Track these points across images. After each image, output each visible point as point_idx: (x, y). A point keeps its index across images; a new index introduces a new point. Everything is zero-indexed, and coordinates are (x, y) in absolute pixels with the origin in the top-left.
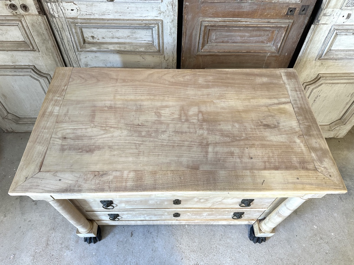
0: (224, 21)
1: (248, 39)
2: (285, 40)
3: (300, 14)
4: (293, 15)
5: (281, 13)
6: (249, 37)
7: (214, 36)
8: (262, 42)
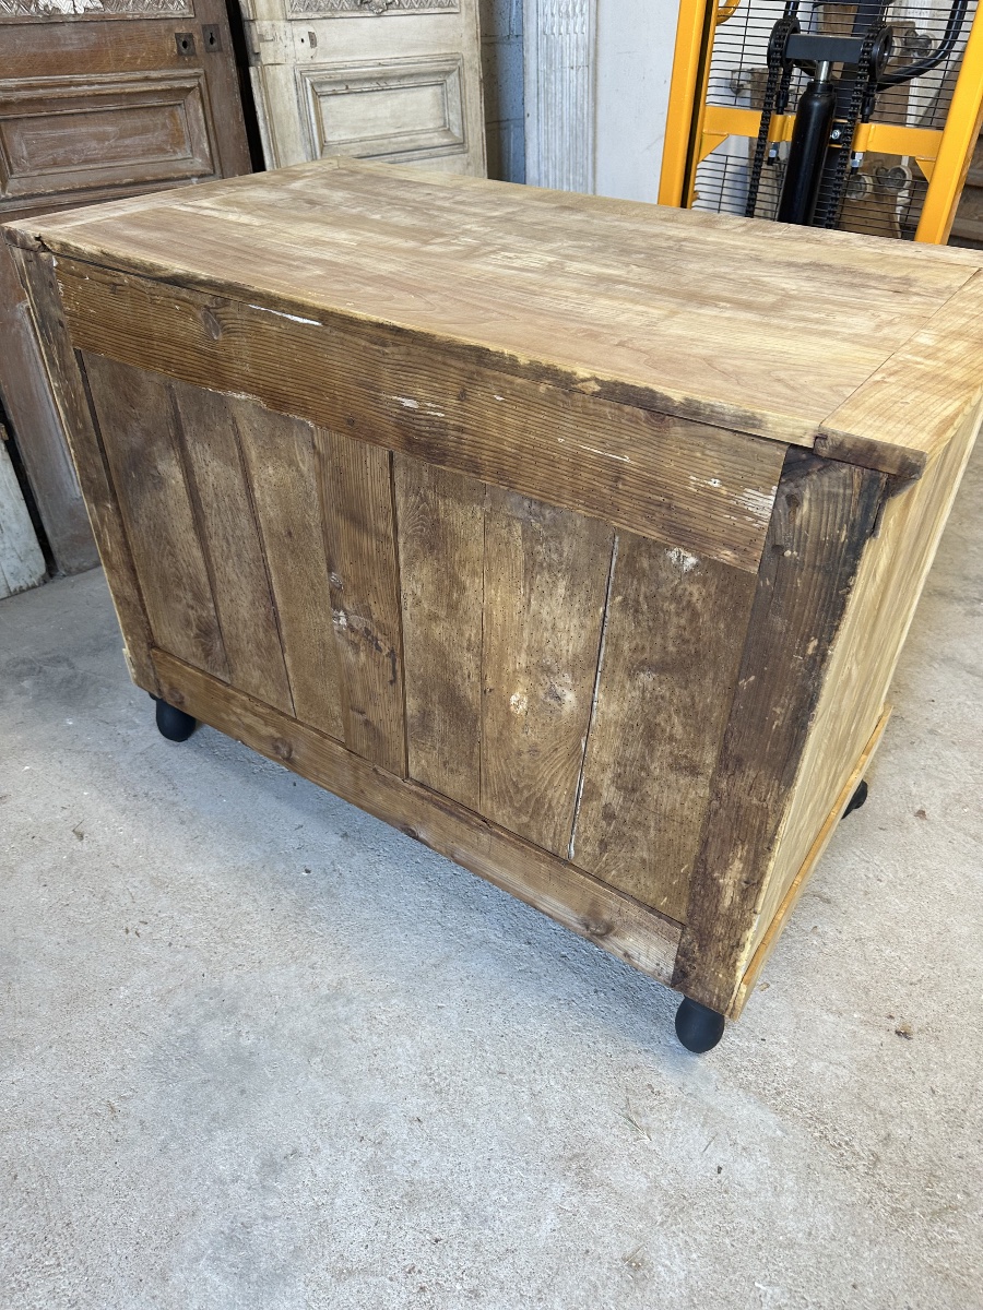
0: (30, 87)
1: (120, 143)
2: (213, 131)
3: (208, 51)
4: (194, 54)
5: (164, 52)
6: (119, 139)
7: (20, 144)
8: (162, 150)
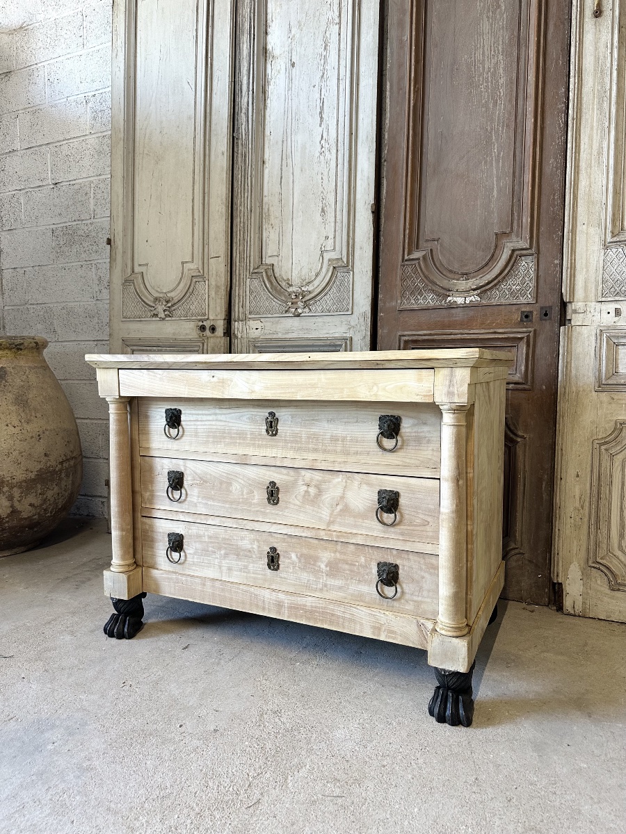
2: (531, 360)
3: (542, 320)
4: (531, 321)
5: (512, 320)
